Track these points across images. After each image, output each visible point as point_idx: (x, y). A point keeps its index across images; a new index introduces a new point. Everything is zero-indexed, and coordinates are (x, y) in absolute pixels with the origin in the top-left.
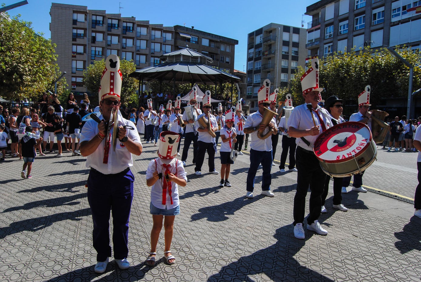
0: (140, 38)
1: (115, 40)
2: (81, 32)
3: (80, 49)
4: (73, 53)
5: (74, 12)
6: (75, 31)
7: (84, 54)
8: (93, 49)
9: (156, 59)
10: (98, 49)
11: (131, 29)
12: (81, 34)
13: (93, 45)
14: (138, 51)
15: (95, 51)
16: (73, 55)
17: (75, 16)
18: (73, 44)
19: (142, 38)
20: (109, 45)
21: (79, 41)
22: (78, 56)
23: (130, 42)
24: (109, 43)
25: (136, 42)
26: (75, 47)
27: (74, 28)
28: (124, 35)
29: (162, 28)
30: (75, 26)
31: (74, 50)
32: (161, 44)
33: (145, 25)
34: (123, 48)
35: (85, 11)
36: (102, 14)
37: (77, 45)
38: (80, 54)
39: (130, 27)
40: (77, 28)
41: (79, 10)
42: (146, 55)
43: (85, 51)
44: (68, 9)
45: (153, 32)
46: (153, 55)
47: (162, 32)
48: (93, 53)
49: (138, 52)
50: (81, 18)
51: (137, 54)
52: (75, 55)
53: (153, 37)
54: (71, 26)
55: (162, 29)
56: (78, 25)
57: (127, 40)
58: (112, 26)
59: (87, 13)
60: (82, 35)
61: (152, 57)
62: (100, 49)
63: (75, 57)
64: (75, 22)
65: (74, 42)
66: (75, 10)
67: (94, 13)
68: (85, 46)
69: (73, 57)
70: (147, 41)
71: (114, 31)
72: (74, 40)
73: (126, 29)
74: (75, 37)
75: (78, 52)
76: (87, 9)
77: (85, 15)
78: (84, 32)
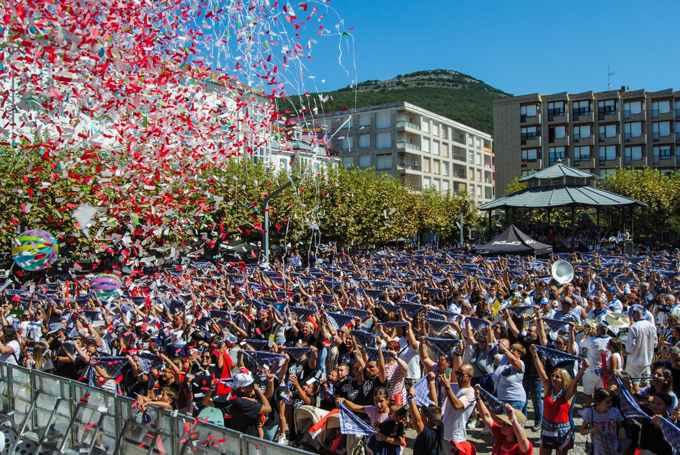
0: (629, 119)
1: (585, 131)
2: (532, 130)
3: (533, 154)
4: (523, 160)
5: (522, 105)
6: (524, 131)
7: (538, 160)
8: (552, 150)
9: (663, 148)
10: (559, 150)
11: (613, 109)
12: (532, 133)
13: (551, 145)
14: (628, 141)
15: (555, 153)
16: (522, 163)
17: (524, 110)
18: (523, 149)
19: (633, 118)
20: (577, 141)
21: (530, 143)
22: (529, 164)
23: (611, 131)
24: (577, 137)
25: (623, 128)
26: (525, 153)
27: (522, 127)
28: (601, 121)
29: (670, 95)
30: (524, 124)
31: (525, 156)
32: (671, 122)
33: (638, 97)
34: (600, 141)
35: (536, 100)
36: (561, 98)
37: (527, 149)
38: (533, 161)
39: (610, 107)
40: (527, 127)
41: (527, 101)
42: (643, 145)
43: (539, 156)
44: (514, 102)
45: (655, 106)
46: (656, 142)
47: (671, 102)
48: (552, 156)
49: (628, 143)
50: (531, 111)
51: (626, 146)
52: (526, 163)
53: (656, 114)
54: (518, 124)
55: (672, 97)
56: (528, 121)
57: (607, 127)
58: (579, 112)
59: (540, 102)
60: (534, 134)
61: (654, 146)
62: (562, 150)
63: (525, 166)
64: (523, 118)
65: (524, 146)
66: (522, 102)
67: (549, 100)
68: (538, 148)
69: (523, 166)
70: (643, 122)
71: (582, 119)
72: (523, 142)
73: (604, 111)
74: (525, 139)
75: (529, 158)
76: (539, 97)
77: (537, 105)
78: (537, 129)
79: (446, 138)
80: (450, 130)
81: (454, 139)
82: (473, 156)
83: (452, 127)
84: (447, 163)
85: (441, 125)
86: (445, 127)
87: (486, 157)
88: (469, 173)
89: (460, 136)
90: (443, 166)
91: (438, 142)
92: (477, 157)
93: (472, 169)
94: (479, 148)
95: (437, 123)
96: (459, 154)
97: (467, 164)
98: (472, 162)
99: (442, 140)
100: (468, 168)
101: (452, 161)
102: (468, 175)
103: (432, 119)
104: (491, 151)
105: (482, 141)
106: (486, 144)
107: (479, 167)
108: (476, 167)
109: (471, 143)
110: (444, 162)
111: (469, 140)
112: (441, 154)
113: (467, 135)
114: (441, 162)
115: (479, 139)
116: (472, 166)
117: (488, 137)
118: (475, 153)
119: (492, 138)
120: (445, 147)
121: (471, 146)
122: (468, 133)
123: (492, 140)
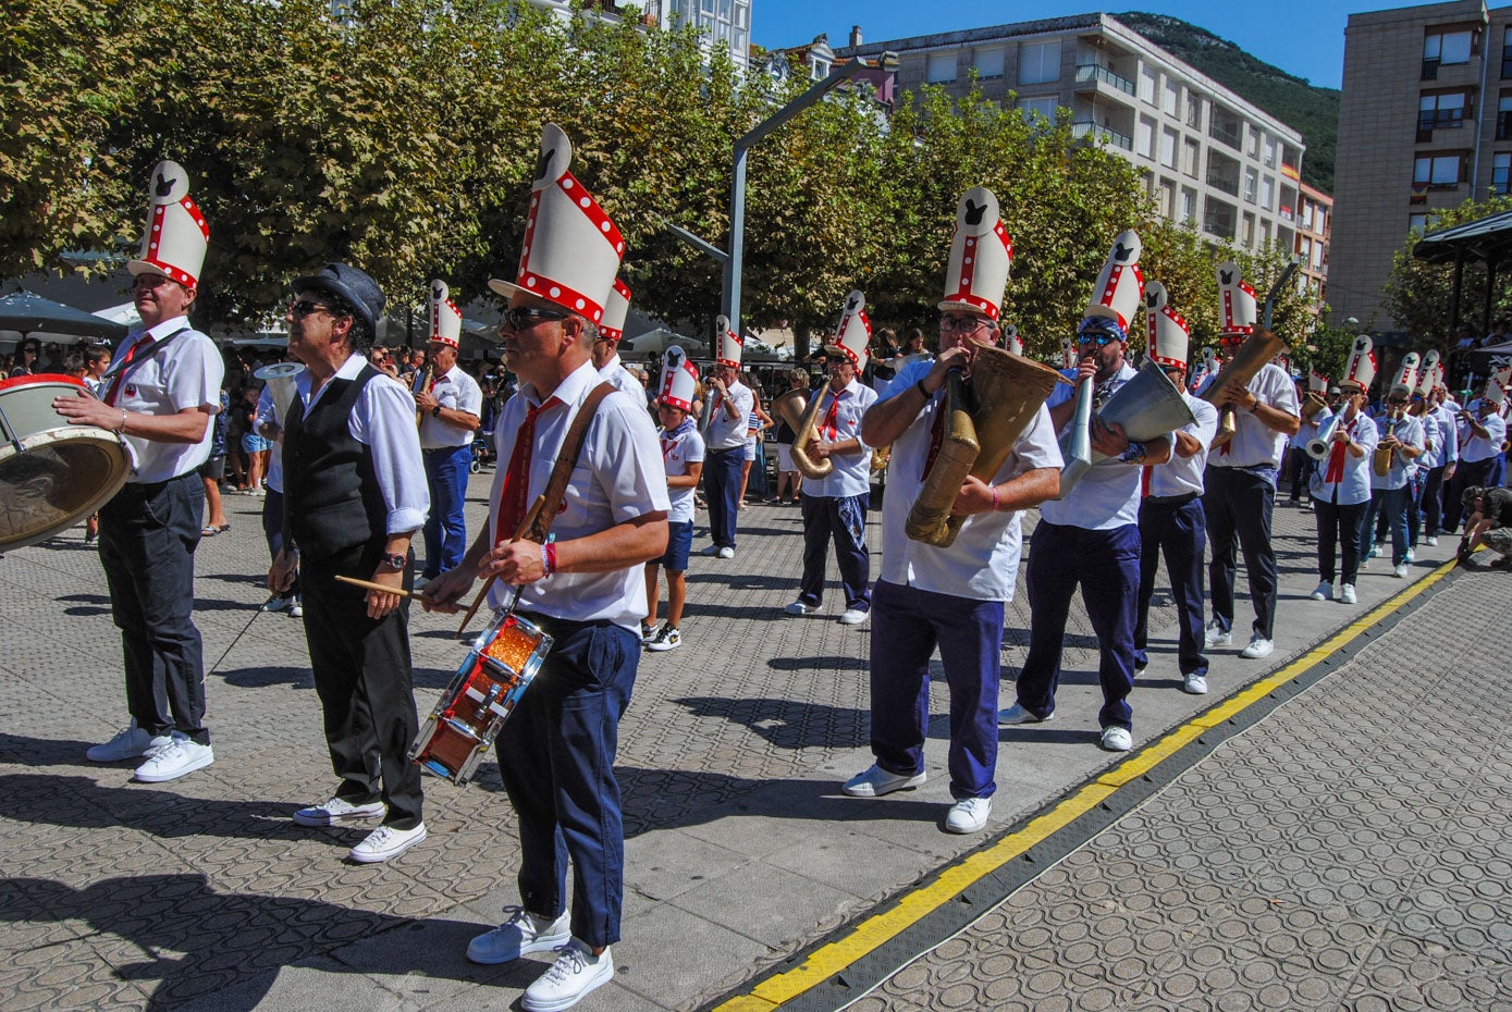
2: (1454, 102)
3: (1447, 169)
4: (1417, 186)
5: (1429, 31)
6: (1429, 104)
7: (1460, 186)
8: (1503, 161)
12: (1451, 111)
13: (1502, 145)
16: (1414, 194)
17: (1433, 47)
18: (1418, 155)
21: (1442, 138)
22: (1433, 197)
26: (1424, 164)
27: (1424, 93)
30: (1429, 85)
31: (1423, 174)
35: (1472, 17)
37: (1433, 154)
38: (1444, 187)
40: (1438, 92)
41: (1447, 20)
43: (1464, 175)
44: (1407, 24)
48: (1502, 177)
50: (1455, 48)
52: (1423, 193)
54: (1414, 84)
56: (1444, 77)
59: (1483, 24)
60: (1457, 115)
63: (1423, 200)
64: (1430, 68)
65: (1423, 147)
66: (1432, 22)
68: (1465, 154)
69: (1414, 201)
72: (1423, 136)
74: (1427, 127)
75: (1437, 180)
76: (1484, 9)
77: (1475, 32)
78: (1467, 100)
79: (1196, 125)
80: (1206, 106)
81: (1214, 134)
82: (1253, 185)
83: (1212, 100)
84: (1191, 194)
85: (1185, 91)
86: (1196, 96)
87: (1285, 189)
88: (1241, 225)
89: (1227, 126)
90: (1181, 198)
91: (1174, 133)
92: (1263, 188)
93: (1249, 216)
94: (1270, 164)
95: (1176, 84)
96: (1223, 172)
97: (1240, 203)
98: (1251, 200)
99: (1185, 130)
100: (1240, 214)
101: (1204, 189)
102: (1238, 231)
103: (1164, 70)
104: (1297, 176)
105: (1280, 147)
106: (1289, 157)
107: (1267, 216)
108: (1259, 213)
109: (1252, 151)
110: (1185, 189)
111: (1248, 141)
112: (1180, 167)
113: (1246, 126)
114: (1179, 188)
115: (1274, 140)
116: (1251, 208)
117: (1295, 139)
118: (1261, 176)
119: (1303, 142)
120: (1191, 150)
121: (1251, 156)
122: (1248, 119)
123: (1303, 148)
